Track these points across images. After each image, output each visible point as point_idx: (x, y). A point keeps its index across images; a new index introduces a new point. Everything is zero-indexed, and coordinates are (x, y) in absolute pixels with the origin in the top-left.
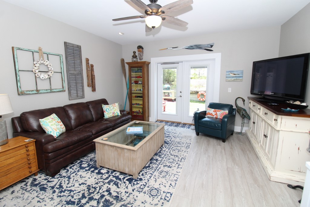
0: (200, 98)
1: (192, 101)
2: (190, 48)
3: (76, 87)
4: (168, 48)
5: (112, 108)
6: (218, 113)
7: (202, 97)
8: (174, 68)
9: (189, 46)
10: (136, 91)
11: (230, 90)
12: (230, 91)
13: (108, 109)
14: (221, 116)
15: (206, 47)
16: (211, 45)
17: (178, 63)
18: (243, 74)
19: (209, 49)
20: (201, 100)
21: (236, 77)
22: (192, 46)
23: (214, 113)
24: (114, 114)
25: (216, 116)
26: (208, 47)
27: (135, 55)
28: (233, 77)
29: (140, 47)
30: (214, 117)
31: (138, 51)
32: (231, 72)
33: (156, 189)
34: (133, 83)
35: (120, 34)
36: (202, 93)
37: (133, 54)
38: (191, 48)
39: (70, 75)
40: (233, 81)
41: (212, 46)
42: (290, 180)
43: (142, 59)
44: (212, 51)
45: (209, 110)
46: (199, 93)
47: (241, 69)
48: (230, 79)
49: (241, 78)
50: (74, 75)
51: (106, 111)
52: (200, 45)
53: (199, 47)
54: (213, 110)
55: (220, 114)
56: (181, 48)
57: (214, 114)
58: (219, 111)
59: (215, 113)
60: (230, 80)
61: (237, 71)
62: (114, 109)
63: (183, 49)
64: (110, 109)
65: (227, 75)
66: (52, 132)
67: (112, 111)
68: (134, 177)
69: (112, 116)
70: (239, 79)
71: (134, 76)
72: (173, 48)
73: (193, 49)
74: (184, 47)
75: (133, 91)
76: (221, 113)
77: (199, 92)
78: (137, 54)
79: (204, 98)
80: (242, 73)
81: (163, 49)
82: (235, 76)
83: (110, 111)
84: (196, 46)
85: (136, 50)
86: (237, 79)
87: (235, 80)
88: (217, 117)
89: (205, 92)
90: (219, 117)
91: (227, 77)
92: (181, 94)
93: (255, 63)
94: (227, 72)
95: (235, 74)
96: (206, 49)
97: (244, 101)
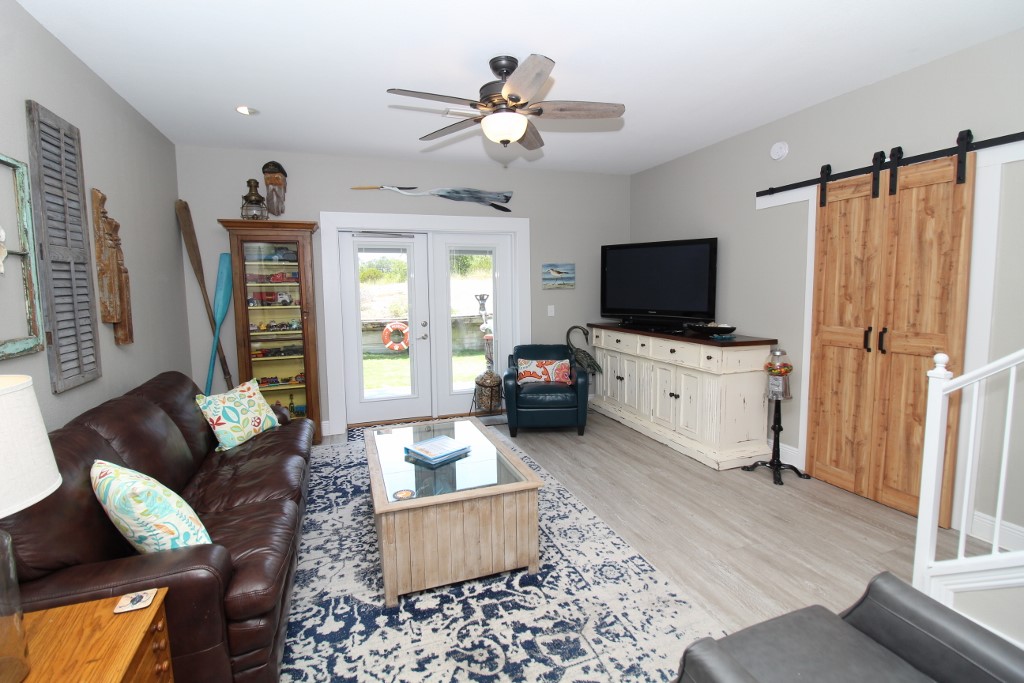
0: (391, 343)
1: (369, 355)
2: (451, 195)
3: (72, 324)
4: (386, 187)
5: (245, 401)
6: (549, 369)
7: (396, 338)
8: (397, 250)
9: (449, 189)
10: (269, 328)
11: (551, 311)
12: (553, 314)
13: (230, 408)
14: (558, 374)
15: (495, 199)
16: (505, 196)
17: (410, 235)
18: (574, 273)
19: (500, 204)
20: (396, 347)
21: (562, 279)
22: (457, 192)
23: (539, 371)
24: (259, 423)
25: (546, 377)
26: (499, 200)
27: (257, 194)
28: (557, 279)
29: (273, 169)
30: (542, 380)
31: (266, 180)
32: (552, 266)
33: (604, 566)
34: (251, 301)
35: (244, 110)
36: (398, 327)
37: (246, 191)
38: (454, 196)
39: (55, 267)
40: (558, 288)
41: (507, 199)
42: (742, 458)
43: (282, 212)
44: (509, 211)
45: (525, 366)
46: (388, 326)
47: (572, 262)
48: (551, 283)
49: (572, 282)
50: (66, 267)
51: (222, 420)
52: (479, 192)
53: (476, 196)
54: (535, 362)
55: (555, 370)
56: (427, 193)
57: (540, 374)
58: (551, 364)
59: (542, 369)
60: (554, 286)
61: (563, 265)
62: (256, 407)
63: (433, 195)
64: (239, 409)
65: (544, 273)
66: (192, 532)
67: (250, 416)
68: (533, 570)
69: (254, 434)
70: (568, 285)
71: (256, 273)
72: (400, 188)
73: (461, 199)
74: (434, 191)
75: (253, 331)
76: (556, 368)
77: (386, 323)
78: (262, 191)
79: (402, 343)
80: (573, 268)
81: (366, 186)
82: (559, 276)
83: (242, 417)
84: (469, 192)
85: (260, 178)
86: (565, 284)
87: (562, 286)
88: (548, 380)
89: (406, 323)
90: (553, 378)
91: (544, 279)
92: (425, 330)
93: (605, 249)
94: (545, 266)
95: (559, 273)
96: (493, 205)
97: (586, 334)
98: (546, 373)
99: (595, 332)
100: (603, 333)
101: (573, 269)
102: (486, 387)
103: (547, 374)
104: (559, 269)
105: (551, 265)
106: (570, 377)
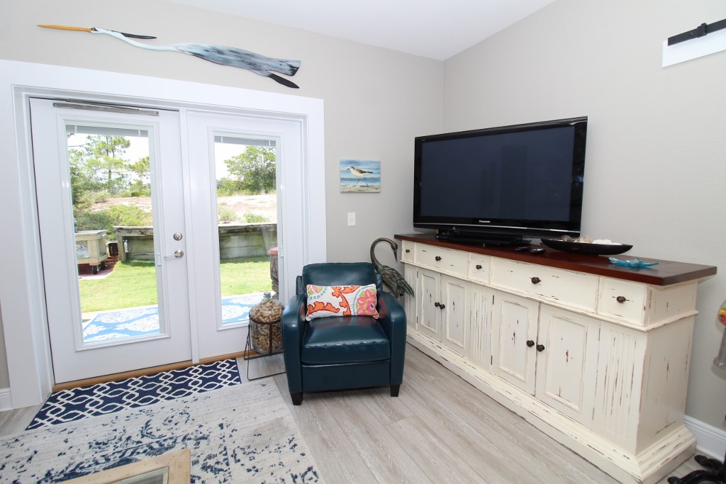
4: (100, 30)
6: (349, 297)
9: (207, 46)
11: (351, 219)
12: (353, 223)
14: (361, 304)
15: (275, 68)
16: (291, 67)
18: (379, 173)
19: (284, 77)
21: (365, 179)
22: (220, 52)
23: (336, 302)
25: (345, 310)
26: (281, 70)
28: (359, 180)
30: (340, 314)
32: (353, 163)
38: (217, 56)
40: (360, 192)
41: (294, 70)
44: (296, 87)
45: (316, 295)
47: (377, 160)
48: (350, 185)
49: (376, 184)
53: (249, 62)
54: (330, 289)
55: (357, 299)
57: (337, 306)
58: (351, 291)
59: (340, 299)
60: (353, 189)
61: (366, 163)
63: (183, 51)
65: (343, 172)
70: (372, 187)
73: (226, 62)
74: (184, 45)
76: (358, 297)
80: (378, 166)
82: (362, 175)
86: (368, 186)
87: (365, 189)
88: (348, 313)
90: (354, 312)
91: (343, 179)
92: (178, 246)
93: (419, 142)
94: (343, 163)
95: (362, 172)
96: (273, 76)
97: (395, 248)
98: (345, 304)
99: (405, 245)
100: (416, 248)
101: (379, 169)
102: (263, 324)
103: (347, 305)
104: (361, 168)
105: (351, 162)
106: (378, 307)
